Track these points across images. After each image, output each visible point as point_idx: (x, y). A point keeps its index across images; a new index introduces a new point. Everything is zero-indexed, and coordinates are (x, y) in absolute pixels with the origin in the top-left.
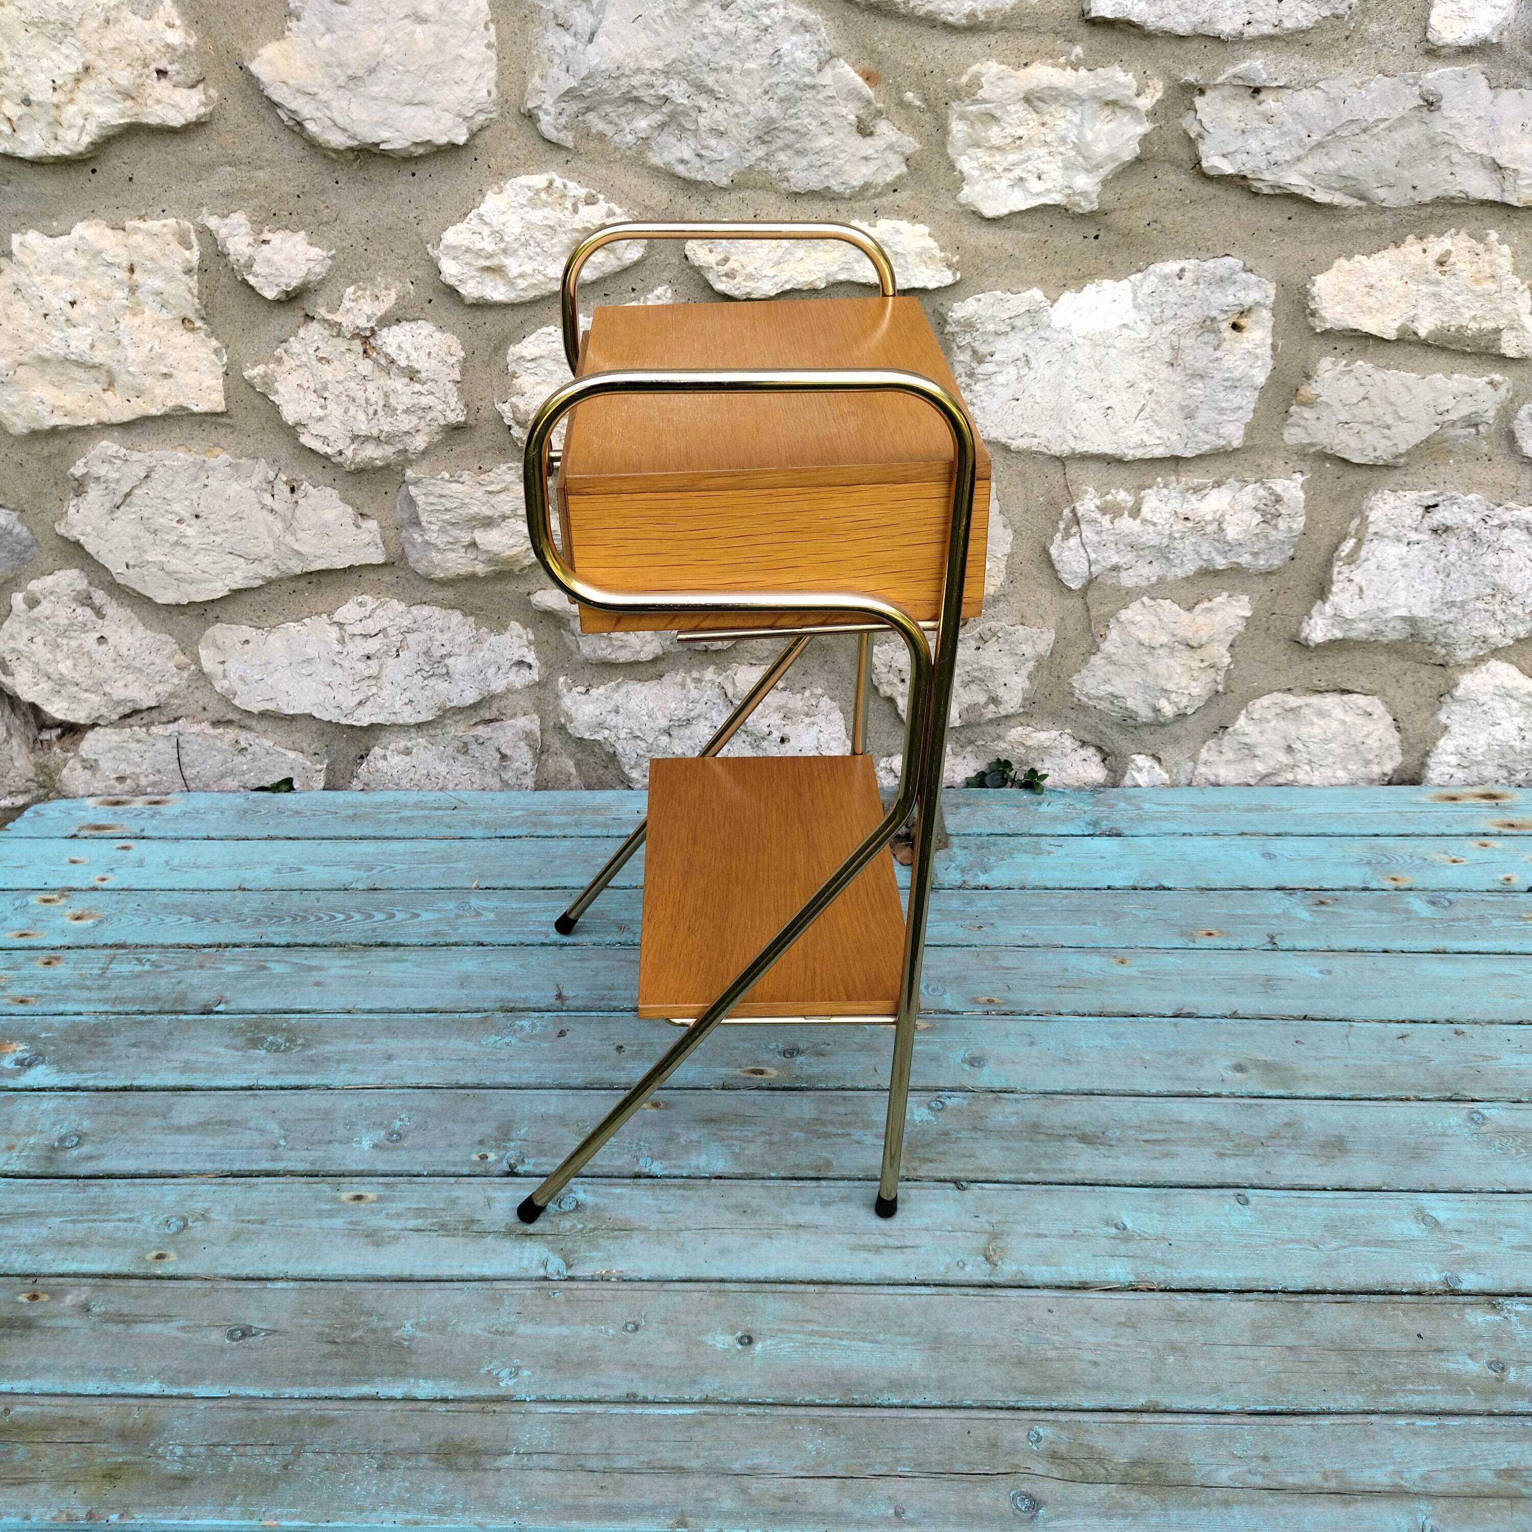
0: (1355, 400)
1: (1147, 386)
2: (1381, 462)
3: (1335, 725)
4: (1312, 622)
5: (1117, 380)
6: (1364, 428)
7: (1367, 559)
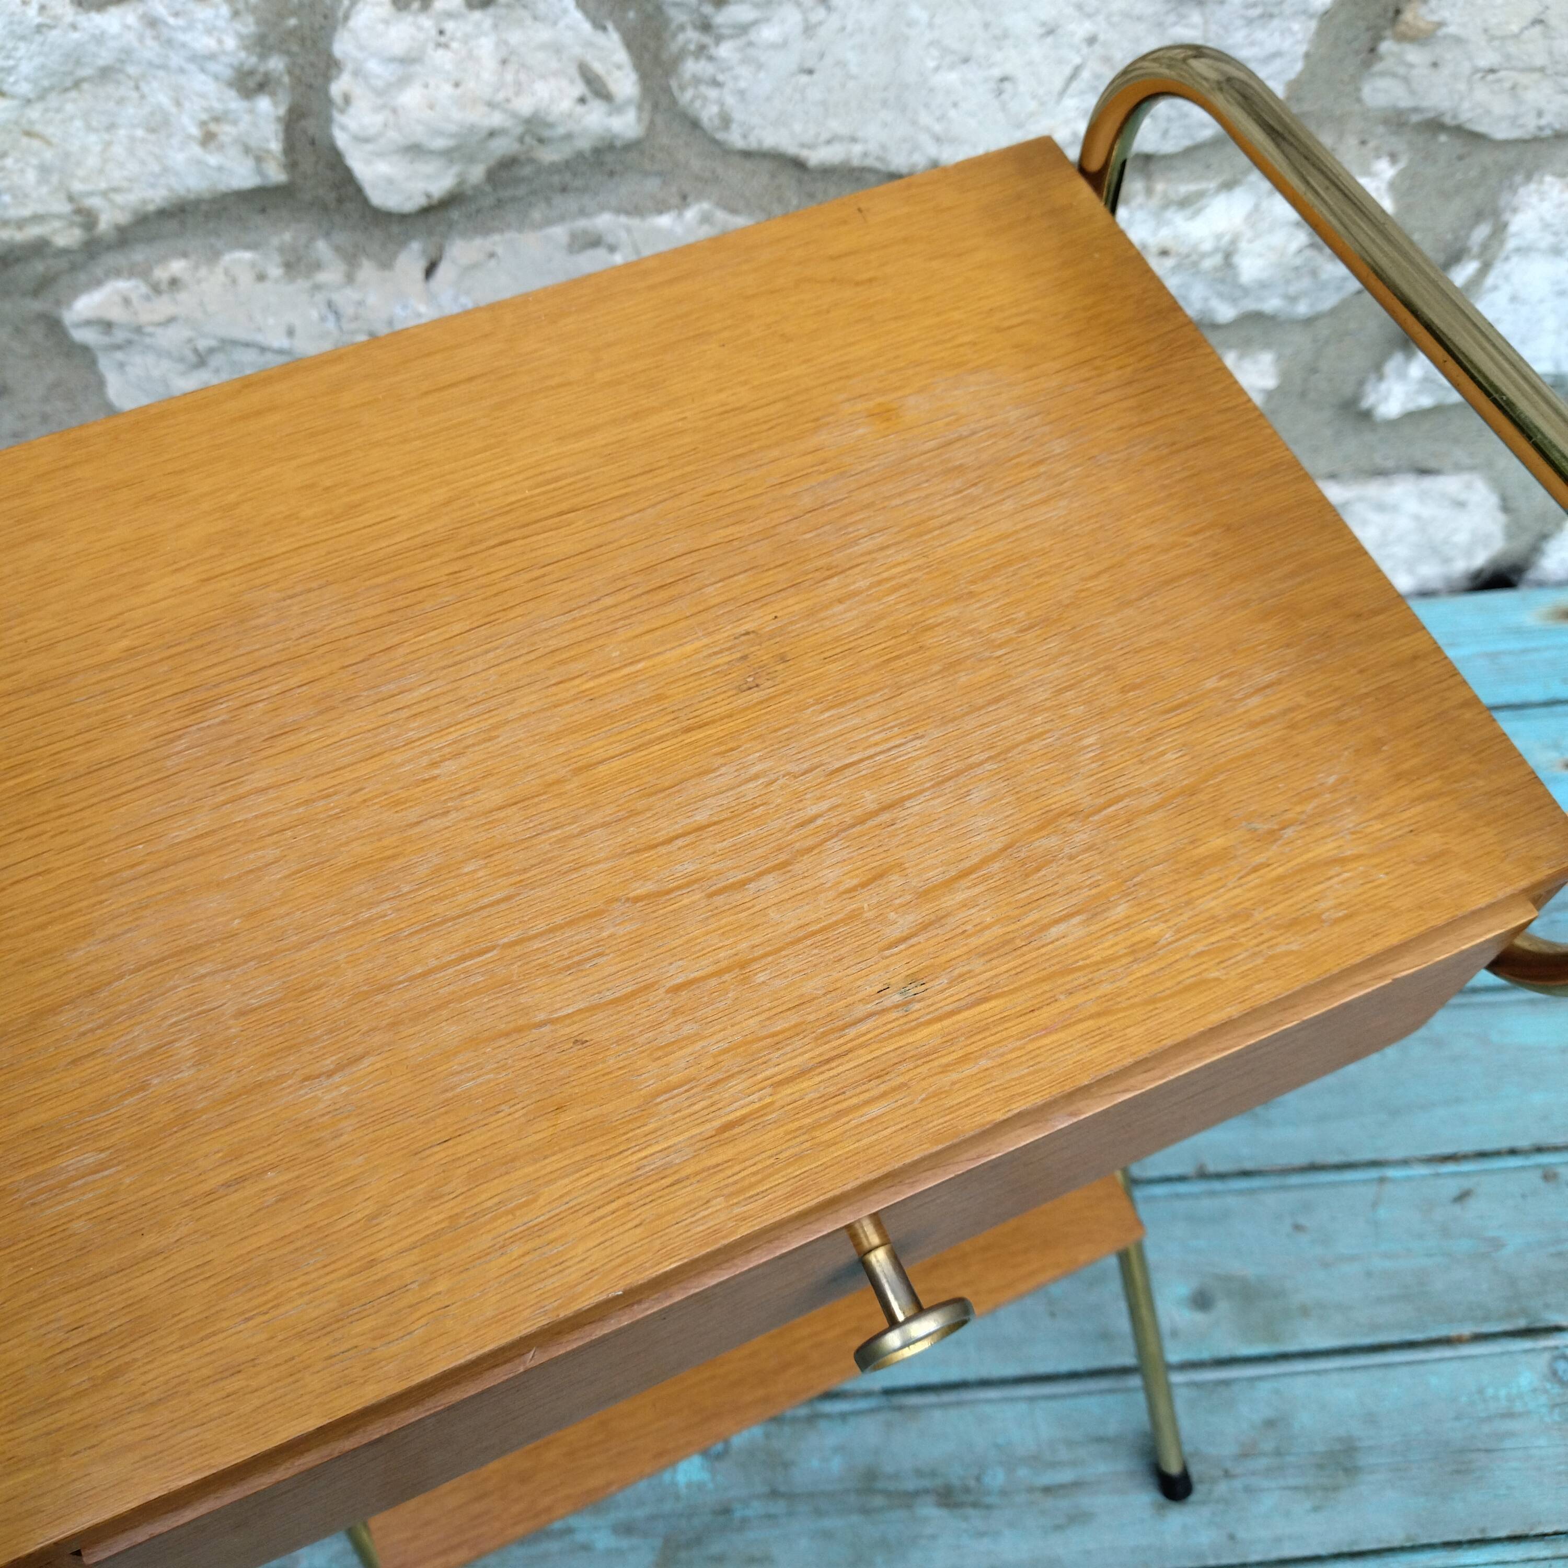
0: (1514, 28)
1: (1085, 28)
2: (1548, 132)
3: (1403, 523)
4: (1383, 386)
5: (1018, 22)
6: (1524, 79)
7: (1495, 288)
